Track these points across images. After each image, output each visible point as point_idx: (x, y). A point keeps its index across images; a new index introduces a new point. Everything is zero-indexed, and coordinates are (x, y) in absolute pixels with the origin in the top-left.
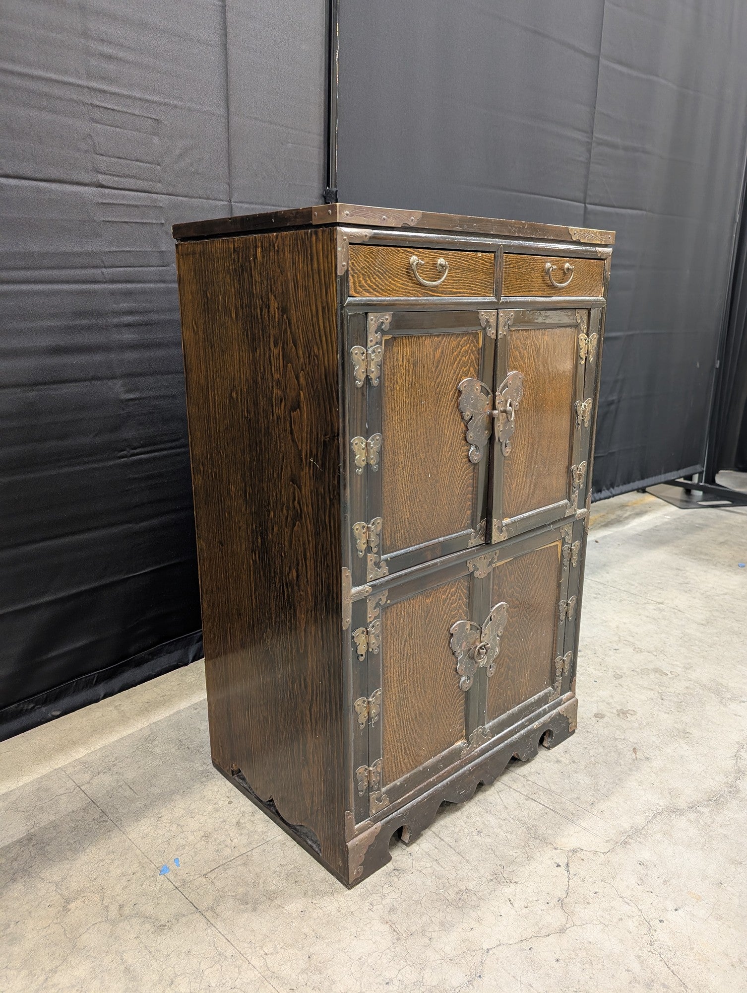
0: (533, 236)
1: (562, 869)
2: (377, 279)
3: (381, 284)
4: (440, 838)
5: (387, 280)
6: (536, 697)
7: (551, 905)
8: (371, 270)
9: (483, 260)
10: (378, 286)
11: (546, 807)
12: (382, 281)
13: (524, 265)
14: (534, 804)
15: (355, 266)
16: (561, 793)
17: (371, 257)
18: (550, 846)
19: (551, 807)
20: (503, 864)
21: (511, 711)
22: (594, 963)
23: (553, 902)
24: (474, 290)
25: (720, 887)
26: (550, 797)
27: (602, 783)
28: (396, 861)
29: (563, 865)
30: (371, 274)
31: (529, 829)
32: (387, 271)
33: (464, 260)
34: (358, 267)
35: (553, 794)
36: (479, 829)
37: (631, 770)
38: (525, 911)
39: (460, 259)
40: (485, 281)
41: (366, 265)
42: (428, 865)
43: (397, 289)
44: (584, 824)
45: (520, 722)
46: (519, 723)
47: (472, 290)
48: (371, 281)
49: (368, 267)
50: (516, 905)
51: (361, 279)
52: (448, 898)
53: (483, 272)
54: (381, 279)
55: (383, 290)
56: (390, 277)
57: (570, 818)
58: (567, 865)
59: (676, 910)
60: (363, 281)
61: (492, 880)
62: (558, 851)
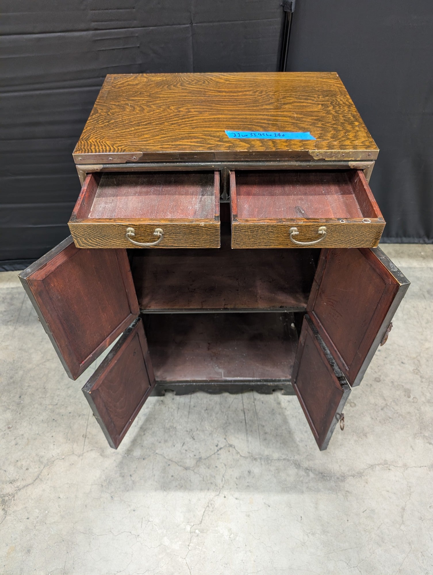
1: (216, 449)
2: (98, 240)
3: (102, 242)
4: (190, 401)
5: (106, 240)
7: (195, 457)
8: (90, 235)
9: (207, 228)
10: (99, 243)
11: (245, 420)
12: (102, 241)
13: (260, 230)
14: (242, 414)
15: (76, 234)
16: (259, 418)
17: (90, 229)
18: (225, 437)
19: (247, 421)
20: (199, 429)
23: (197, 457)
24: (198, 245)
25: (266, 506)
26: (253, 417)
28: (165, 398)
29: (219, 447)
30: (92, 238)
32: (106, 236)
33: (184, 229)
34: (79, 235)
35: (256, 416)
36: (208, 408)
38: (184, 451)
39: (179, 228)
40: (210, 240)
41: (86, 234)
42: (174, 408)
43: (117, 244)
44: (250, 439)
47: (194, 244)
48: (92, 241)
49: (88, 234)
50: (184, 447)
51: (84, 240)
52: (166, 426)
53: (207, 235)
54: (101, 240)
55: (104, 245)
56: (109, 239)
57: (248, 432)
58: (221, 449)
59: (236, 499)
60: (86, 241)
61: (187, 431)
62: (225, 441)
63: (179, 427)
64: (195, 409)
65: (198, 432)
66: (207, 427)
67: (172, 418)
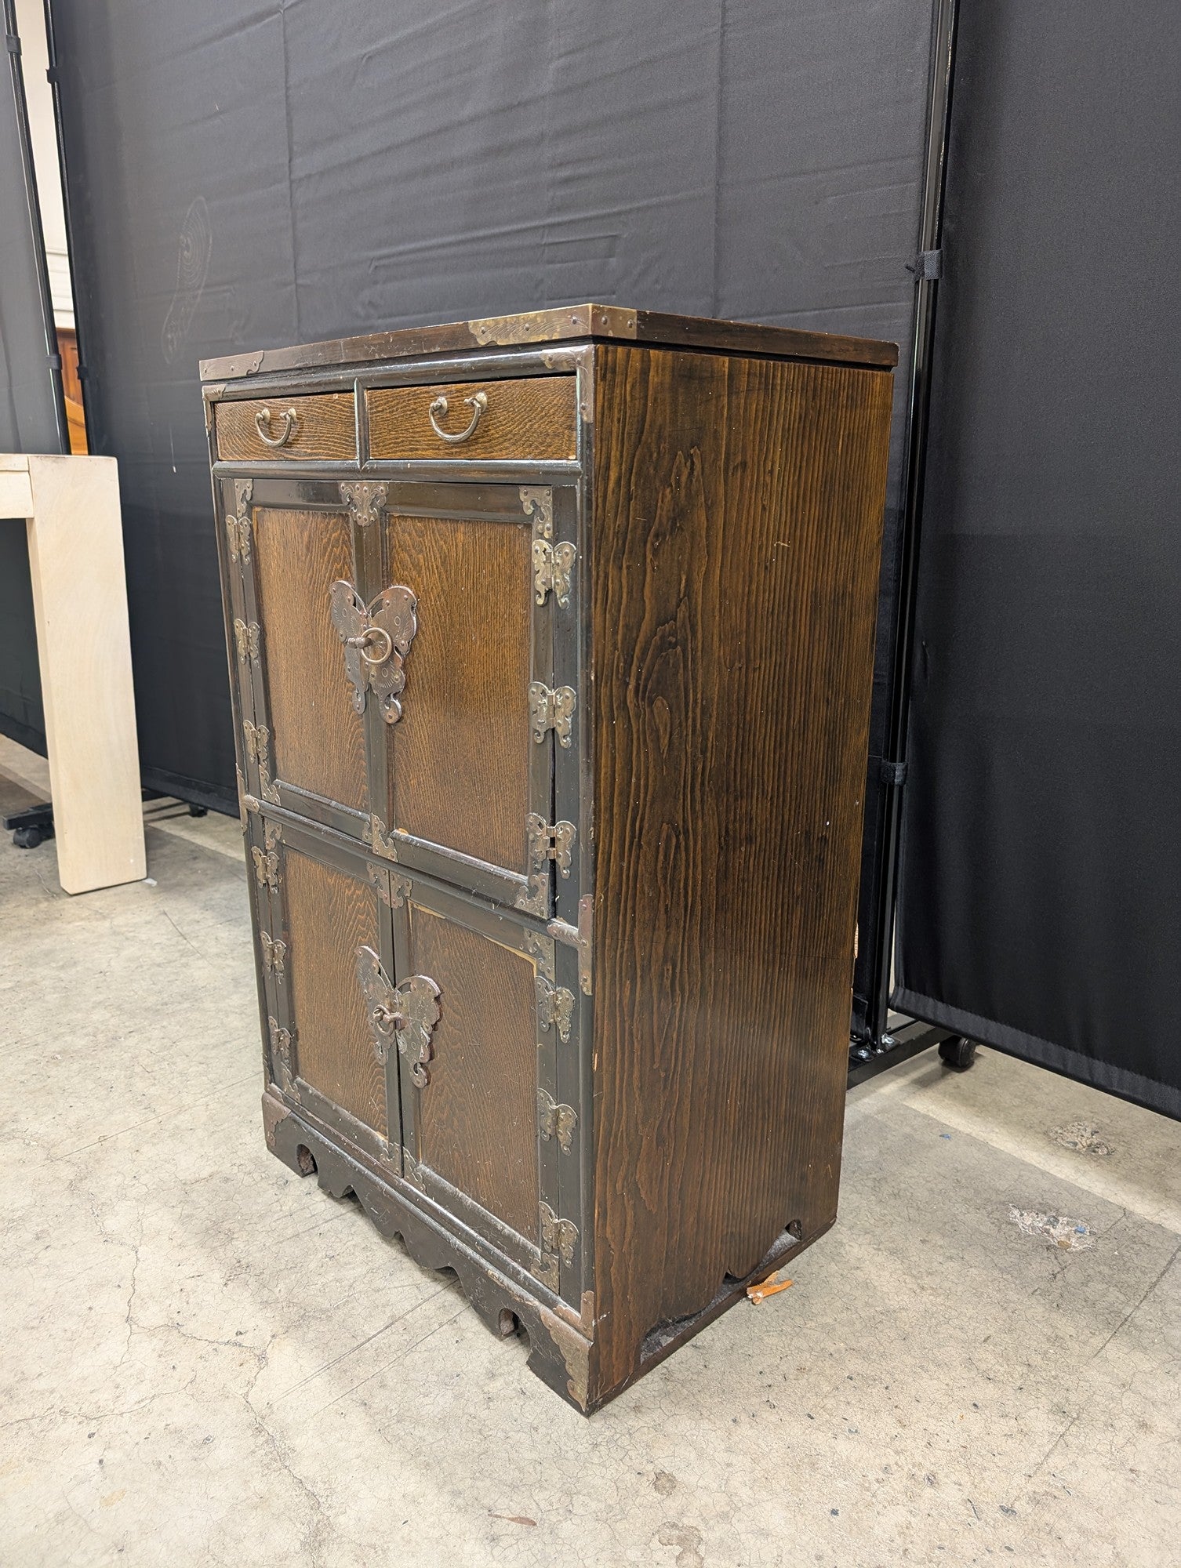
0: (404, 354)
1: (234, 1338)
2: (238, 440)
3: (241, 446)
4: (330, 1219)
5: (246, 441)
6: (508, 1230)
7: (175, 1315)
8: (232, 429)
10: (239, 448)
12: (242, 442)
13: (400, 406)
14: (381, 1324)
18: (281, 1330)
20: (263, 1276)
21: (461, 1194)
22: (68, 1343)
23: (178, 1318)
24: (333, 450)
25: (116, 1545)
26: (392, 1350)
27: (419, 1432)
28: (300, 1183)
29: (241, 1340)
30: (234, 435)
31: (323, 1311)
32: (244, 429)
34: (222, 428)
35: (401, 1354)
37: (456, 1493)
38: (178, 1288)
40: (346, 436)
44: (318, 1380)
45: (475, 1235)
46: (472, 1232)
47: (329, 449)
48: (233, 442)
49: (229, 426)
50: (189, 1281)
51: (226, 441)
53: (342, 423)
56: (248, 438)
57: (337, 1366)
58: (236, 1344)
59: (101, 1462)
61: (239, 1262)
62: (269, 1338)
63: (239, 1244)
64: (316, 1239)
65: (252, 1280)
66: (281, 1286)
67: (255, 1219)
